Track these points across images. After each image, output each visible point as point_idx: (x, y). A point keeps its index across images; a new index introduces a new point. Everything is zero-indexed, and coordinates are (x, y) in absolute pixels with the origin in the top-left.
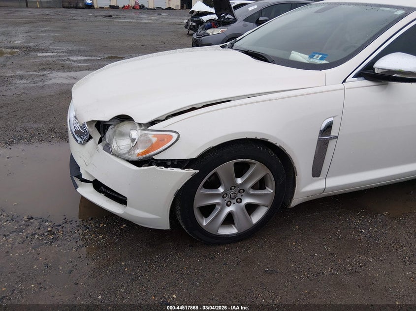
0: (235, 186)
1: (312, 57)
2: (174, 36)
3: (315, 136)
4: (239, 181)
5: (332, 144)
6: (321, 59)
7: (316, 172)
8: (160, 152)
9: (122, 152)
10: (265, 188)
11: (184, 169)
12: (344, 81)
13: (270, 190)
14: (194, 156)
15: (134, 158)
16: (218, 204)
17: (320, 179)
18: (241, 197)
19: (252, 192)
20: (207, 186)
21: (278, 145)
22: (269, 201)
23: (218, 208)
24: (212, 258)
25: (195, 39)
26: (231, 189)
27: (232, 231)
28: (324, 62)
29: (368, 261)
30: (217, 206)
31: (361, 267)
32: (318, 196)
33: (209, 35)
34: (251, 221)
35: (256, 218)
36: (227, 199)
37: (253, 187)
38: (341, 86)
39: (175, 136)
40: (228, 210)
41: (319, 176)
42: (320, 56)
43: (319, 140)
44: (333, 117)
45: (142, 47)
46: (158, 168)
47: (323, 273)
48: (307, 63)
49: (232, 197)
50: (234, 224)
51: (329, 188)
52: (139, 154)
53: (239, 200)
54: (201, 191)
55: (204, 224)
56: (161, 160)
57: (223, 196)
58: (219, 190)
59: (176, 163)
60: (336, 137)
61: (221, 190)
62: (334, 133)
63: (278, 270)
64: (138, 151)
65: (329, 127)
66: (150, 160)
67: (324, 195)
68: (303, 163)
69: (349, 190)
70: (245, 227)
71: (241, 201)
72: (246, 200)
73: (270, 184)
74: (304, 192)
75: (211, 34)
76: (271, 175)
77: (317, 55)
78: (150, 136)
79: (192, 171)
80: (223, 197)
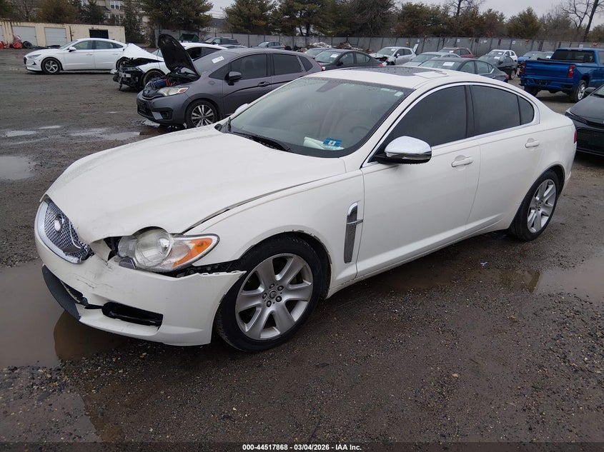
0: (275, 283)
1: (326, 143)
2: (100, 92)
3: (344, 222)
4: (278, 277)
5: (359, 227)
6: (336, 145)
7: (348, 258)
8: (200, 258)
9: (149, 264)
10: (302, 282)
11: (230, 272)
12: (361, 167)
13: (308, 283)
14: (237, 257)
15: (170, 268)
16: (259, 305)
17: (352, 265)
18: (281, 295)
19: (291, 287)
20: (247, 288)
21: (313, 235)
22: (307, 295)
23: (260, 309)
24: (260, 366)
25: (142, 101)
26: (270, 288)
27: (275, 333)
28: (339, 148)
29: (407, 337)
30: (257, 309)
31: (402, 344)
32: (351, 282)
33: (163, 96)
34: (293, 319)
35: (297, 315)
36: (267, 299)
37: (291, 283)
38: (359, 172)
39: (215, 239)
40: (268, 311)
41: (350, 261)
42: (335, 142)
43: (347, 225)
44: (357, 202)
45: (56, 113)
46: (202, 275)
47: (370, 356)
48: (323, 150)
49: (272, 295)
50: (275, 326)
51: (360, 272)
52: (175, 263)
53: (278, 298)
54: (242, 294)
55: (247, 330)
56: (201, 266)
57: (262, 296)
58: (259, 291)
59: (216, 267)
60: (362, 221)
61: (261, 289)
62: (359, 217)
63: (328, 363)
64: (174, 260)
65: (355, 211)
66: (190, 267)
67: (356, 280)
68: (335, 250)
69: (378, 271)
70: (287, 326)
71: (281, 299)
72: (286, 298)
73: (307, 276)
74: (338, 280)
75: (166, 95)
76: (308, 266)
77: (331, 141)
78: (187, 243)
79: (239, 273)
80: (263, 298)
